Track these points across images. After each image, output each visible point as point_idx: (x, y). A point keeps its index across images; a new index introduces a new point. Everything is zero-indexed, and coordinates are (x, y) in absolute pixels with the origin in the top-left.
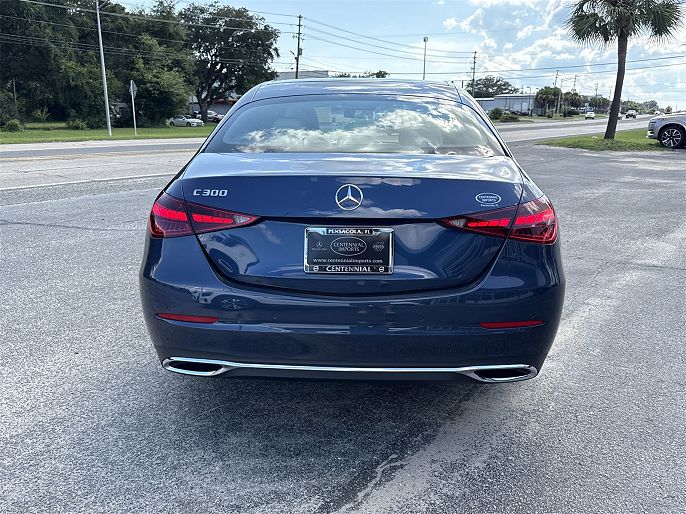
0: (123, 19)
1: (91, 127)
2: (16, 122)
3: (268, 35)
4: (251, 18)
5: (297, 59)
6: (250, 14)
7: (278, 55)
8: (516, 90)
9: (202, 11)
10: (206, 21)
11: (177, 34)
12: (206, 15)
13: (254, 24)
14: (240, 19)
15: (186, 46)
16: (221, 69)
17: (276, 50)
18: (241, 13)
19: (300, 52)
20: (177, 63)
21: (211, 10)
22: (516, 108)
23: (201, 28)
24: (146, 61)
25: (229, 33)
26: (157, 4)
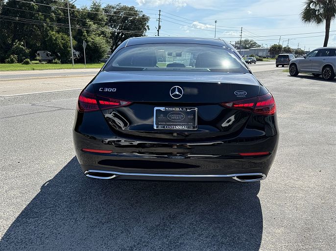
0: (77, 11)
1: (62, 63)
2: (29, 60)
3: (144, 19)
4: (137, 11)
5: (158, 31)
6: (136, 9)
7: (149, 29)
8: (259, 46)
9: (113, 8)
10: (115, 13)
11: (102, 18)
12: (115, 10)
13: (138, 14)
14: (131, 12)
15: (106, 24)
16: (122, 35)
17: (148, 26)
18: (132, 9)
19: (159, 27)
20: (103, 33)
21: (118, 7)
22: (260, 54)
23: (113, 16)
24: (88, 32)
25: (126, 18)
26: (92, 5)
